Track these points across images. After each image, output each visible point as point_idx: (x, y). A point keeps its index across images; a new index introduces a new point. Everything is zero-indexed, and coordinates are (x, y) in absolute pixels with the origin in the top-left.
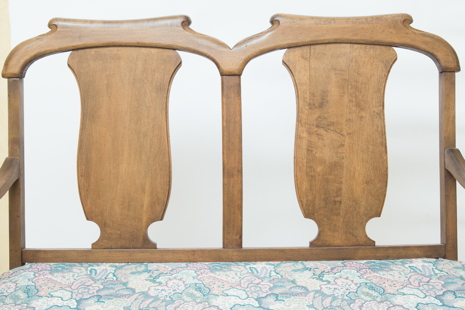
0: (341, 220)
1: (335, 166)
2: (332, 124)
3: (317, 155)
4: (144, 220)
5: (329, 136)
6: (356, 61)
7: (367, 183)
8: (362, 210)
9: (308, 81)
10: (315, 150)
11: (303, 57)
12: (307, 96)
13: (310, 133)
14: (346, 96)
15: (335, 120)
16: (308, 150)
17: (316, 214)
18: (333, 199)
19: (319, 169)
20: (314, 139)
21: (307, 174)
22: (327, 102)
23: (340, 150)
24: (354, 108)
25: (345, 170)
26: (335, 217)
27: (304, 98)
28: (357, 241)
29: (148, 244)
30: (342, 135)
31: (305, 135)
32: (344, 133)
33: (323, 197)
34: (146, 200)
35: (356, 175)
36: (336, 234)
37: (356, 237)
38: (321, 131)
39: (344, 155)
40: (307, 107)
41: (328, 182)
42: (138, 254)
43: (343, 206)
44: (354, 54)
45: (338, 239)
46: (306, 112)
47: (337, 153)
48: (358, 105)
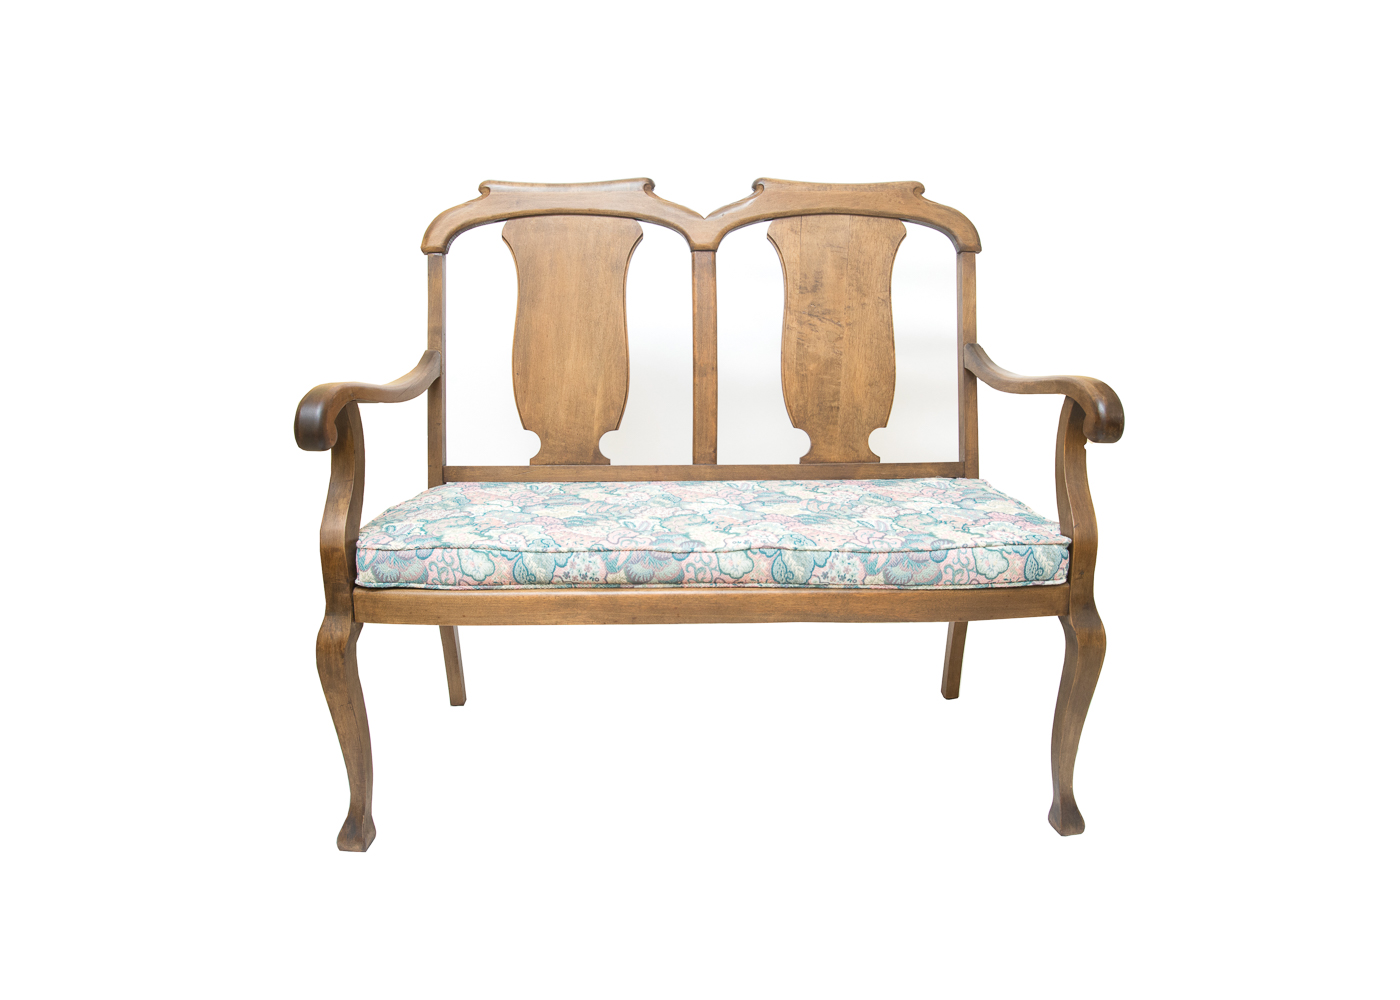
0: (839, 430)
1: (832, 364)
2: (828, 312)
3: (810, 350)
4: (596, 428)
5: (825, 327)
6: (857, 236)
7: (871, 385)
8: (865, 418)
9: (798, 259)
10: (807, 344)
11: (792, 230)
12: (798, 277)
13: (801, 323)
14: (845, 279)
15: (832, 307)
16: (798, 343)
17: (808, 423)
18: (828, 405)
19: (812, 367)
20: (806, 329)
21: (797, 373)
22: (822, 285)
23: (837, 344)
24: (854, 293)
25: (843, 368)
26: (831, 427)
27: (794, 280)
28: (858, 456)
29: (600, 460)
30: (840, 326)
31: (795, 325)
32: (843, 323)
33: (816, 401)
34: (598, 404)
35: (857, 376)
36: (833, 448)
37: (857, 451)
38: (815, 321)
39: (842, 350)
40: (798, 291)
41: (823, 383)
42: (589, 471)
43: (840, 413)
44: (855, 228)
45: (835, 453)
46: (796, 297)
47: (833, 347)
48: (859, 289)
